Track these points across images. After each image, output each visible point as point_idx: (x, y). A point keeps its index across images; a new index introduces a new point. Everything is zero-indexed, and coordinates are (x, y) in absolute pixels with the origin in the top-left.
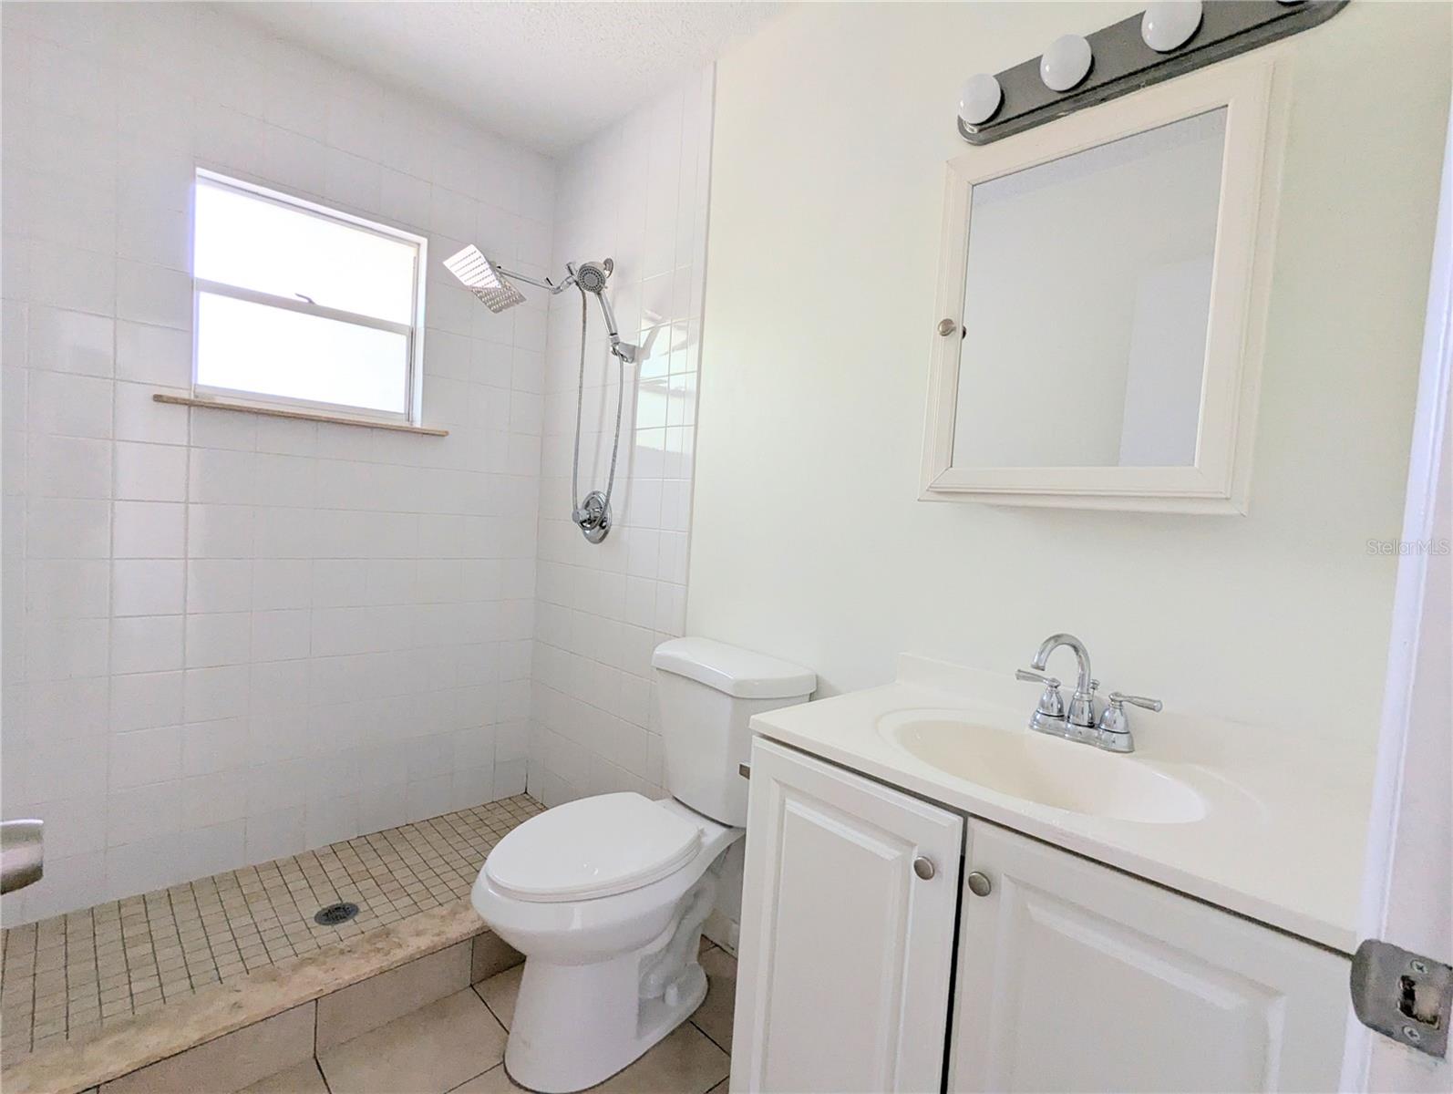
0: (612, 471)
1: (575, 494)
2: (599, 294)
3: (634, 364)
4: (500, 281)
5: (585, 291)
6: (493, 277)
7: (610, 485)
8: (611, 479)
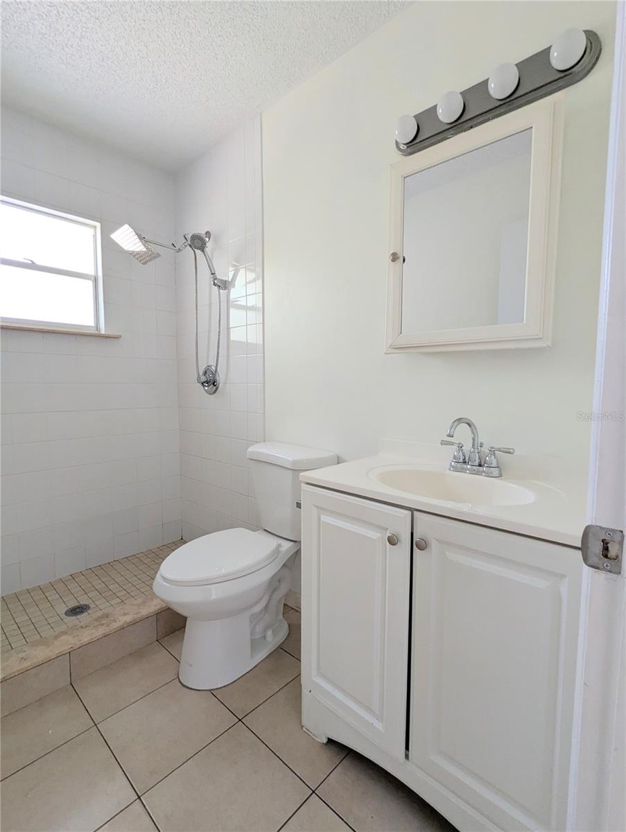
0: (218, 353)
1: (198, 368)
2: (203, 251)
3: (227, 291)
4: (145, 246)
5: (196, 250)
6: (140, 243)
7: (217, 360)
8: (218, 357)
